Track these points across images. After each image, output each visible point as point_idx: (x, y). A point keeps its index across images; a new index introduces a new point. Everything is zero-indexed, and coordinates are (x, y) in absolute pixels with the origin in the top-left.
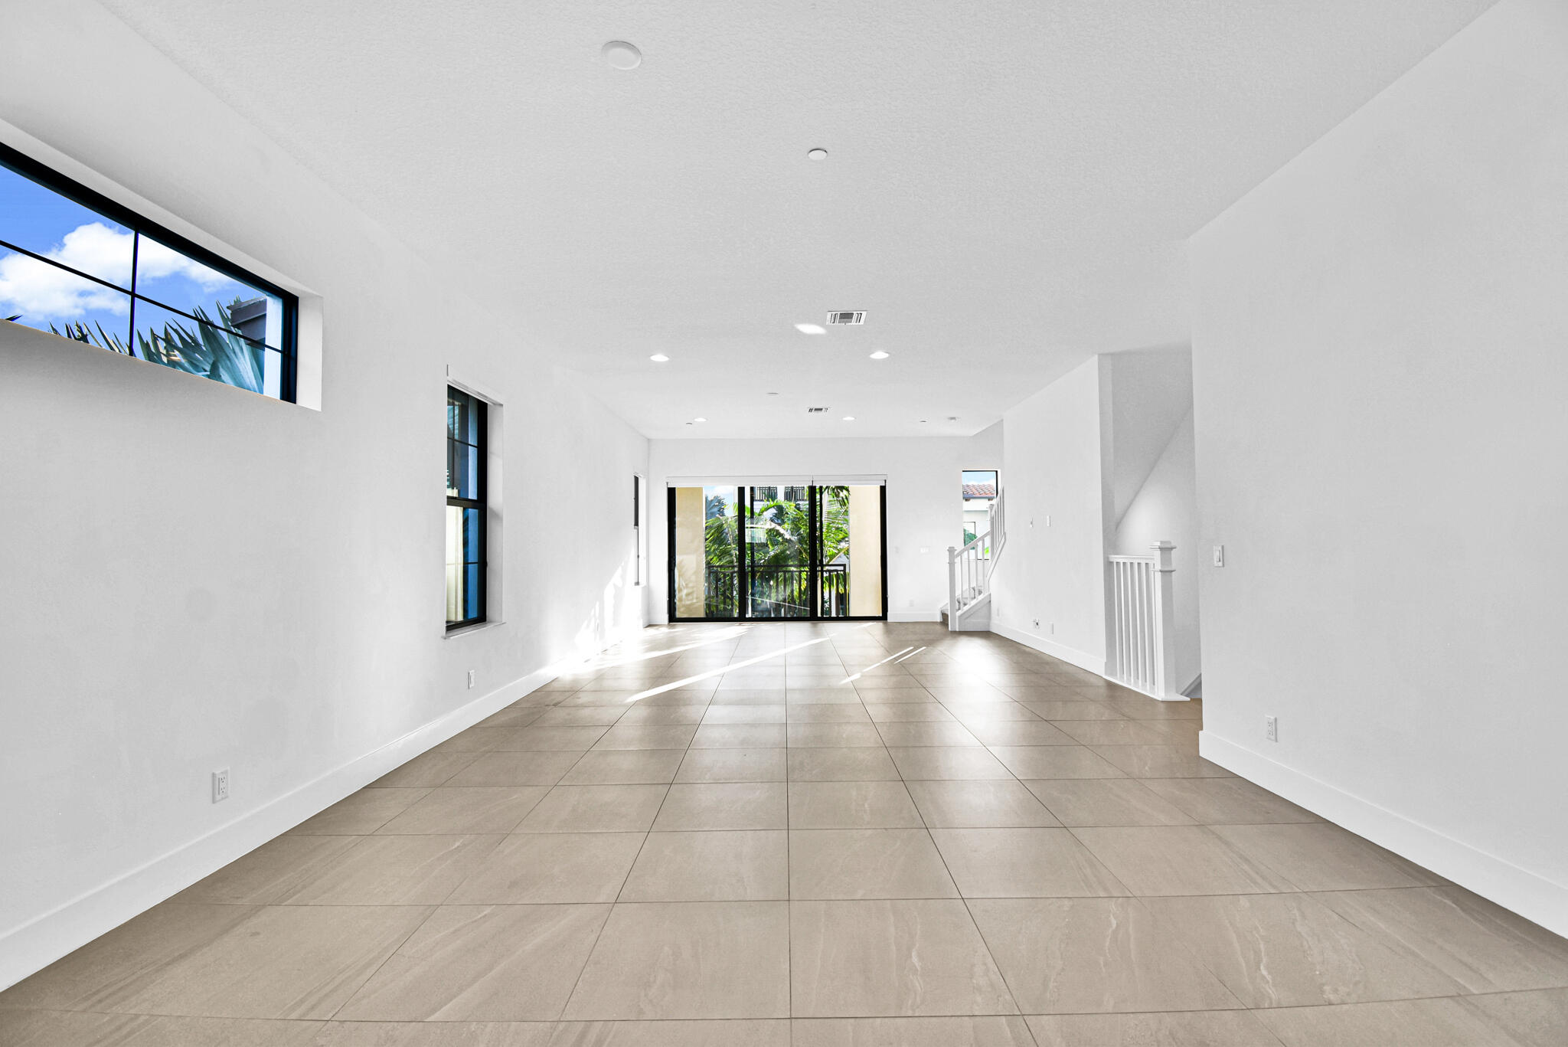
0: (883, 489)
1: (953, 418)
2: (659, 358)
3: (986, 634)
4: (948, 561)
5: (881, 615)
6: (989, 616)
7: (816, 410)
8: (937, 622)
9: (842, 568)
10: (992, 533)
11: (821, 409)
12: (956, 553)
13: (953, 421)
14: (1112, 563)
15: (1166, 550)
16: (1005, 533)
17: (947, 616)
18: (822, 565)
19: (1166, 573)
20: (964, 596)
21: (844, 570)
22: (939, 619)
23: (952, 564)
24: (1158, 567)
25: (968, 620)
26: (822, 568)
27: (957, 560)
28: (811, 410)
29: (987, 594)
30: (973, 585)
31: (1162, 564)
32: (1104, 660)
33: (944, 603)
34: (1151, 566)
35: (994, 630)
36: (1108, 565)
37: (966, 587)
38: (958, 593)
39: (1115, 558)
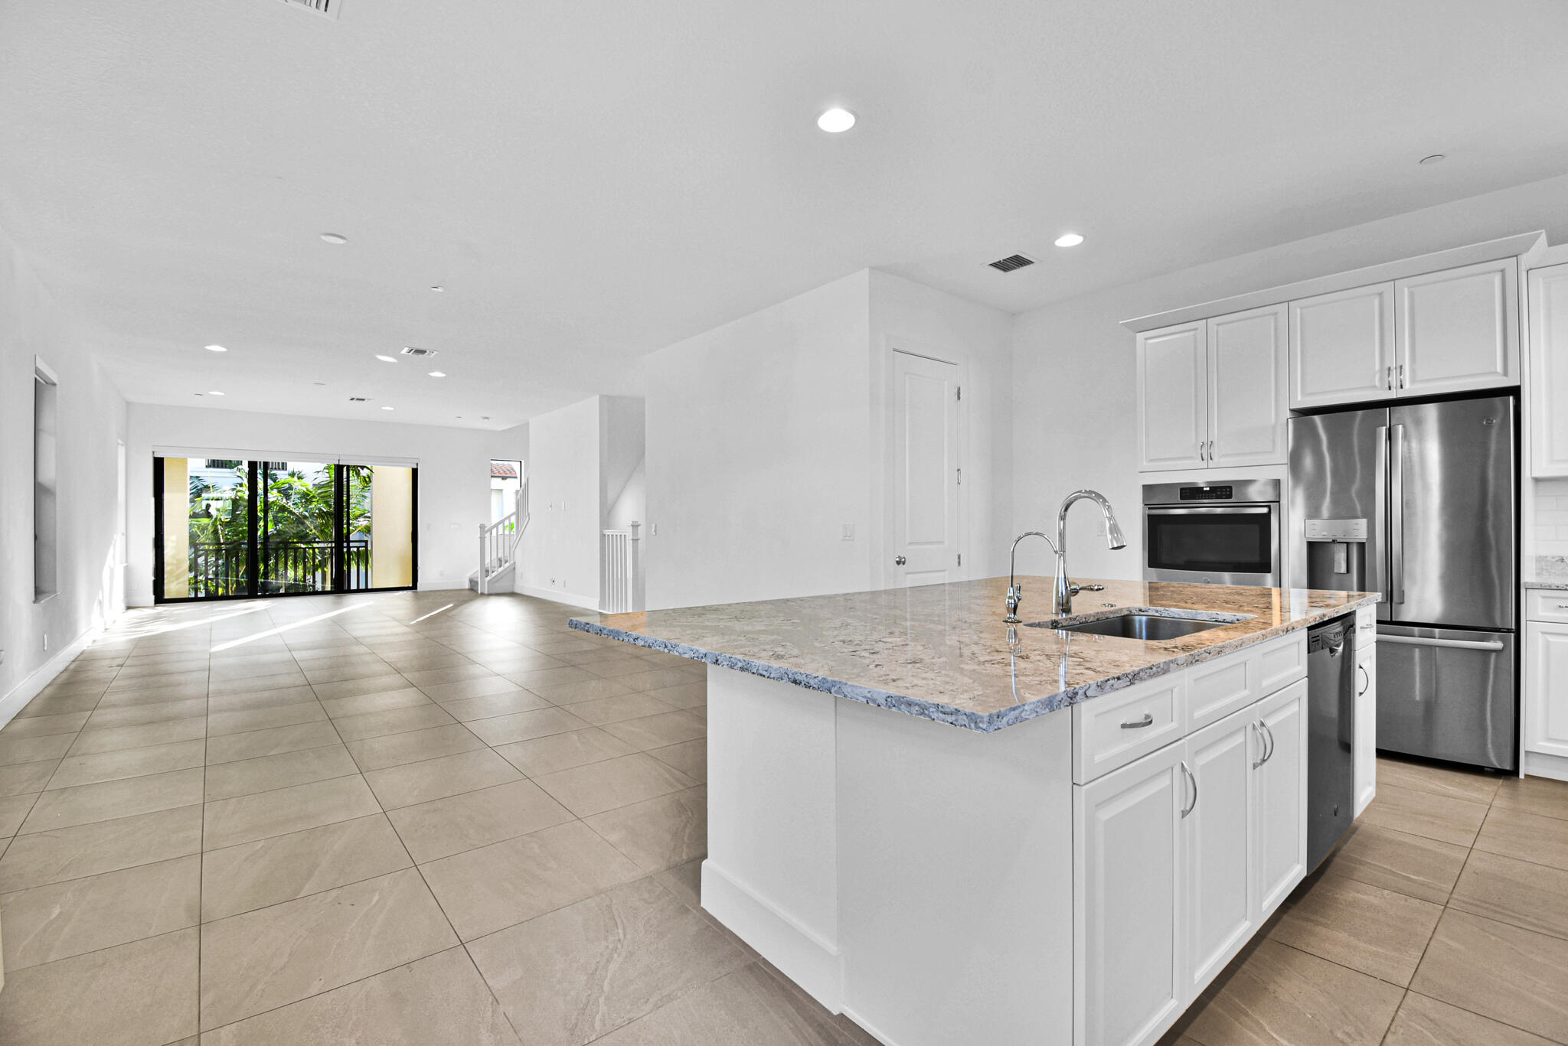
0: (415, 472)
1: (487, 418)
2: (216, 348)
3: (512, 594)
4: (479, 536)
5: (411, 585)
6: (514, 580)
7: (358, 399)
8: (465, 590)
9: (363, 544)
10: (517, 513)
11: (363, 400)
12: (486, 529)
13: (486, 420)
14: (605, 535)
15: (635, 526)
16: (529, 514)
17: (477, 582)
18: (348, 541)
19: (635, 540)
20: (493, 565)
21: (366, 547)
22: (467, 586)
23: (482, 539)
24: (631, 538)
25: (496, 584)
26: (348, 545)
27: (487, 535)
28: (352, 399)
29: (512, 562)
30: (499, 556)
31: (633, 535)
32: (599, 600)
33: (474, 570)
34: (627, 537)
35: (517, 590)
36: (603, 536)
37: (494, 556)
38: (487, 561)
39: (607, 532)
